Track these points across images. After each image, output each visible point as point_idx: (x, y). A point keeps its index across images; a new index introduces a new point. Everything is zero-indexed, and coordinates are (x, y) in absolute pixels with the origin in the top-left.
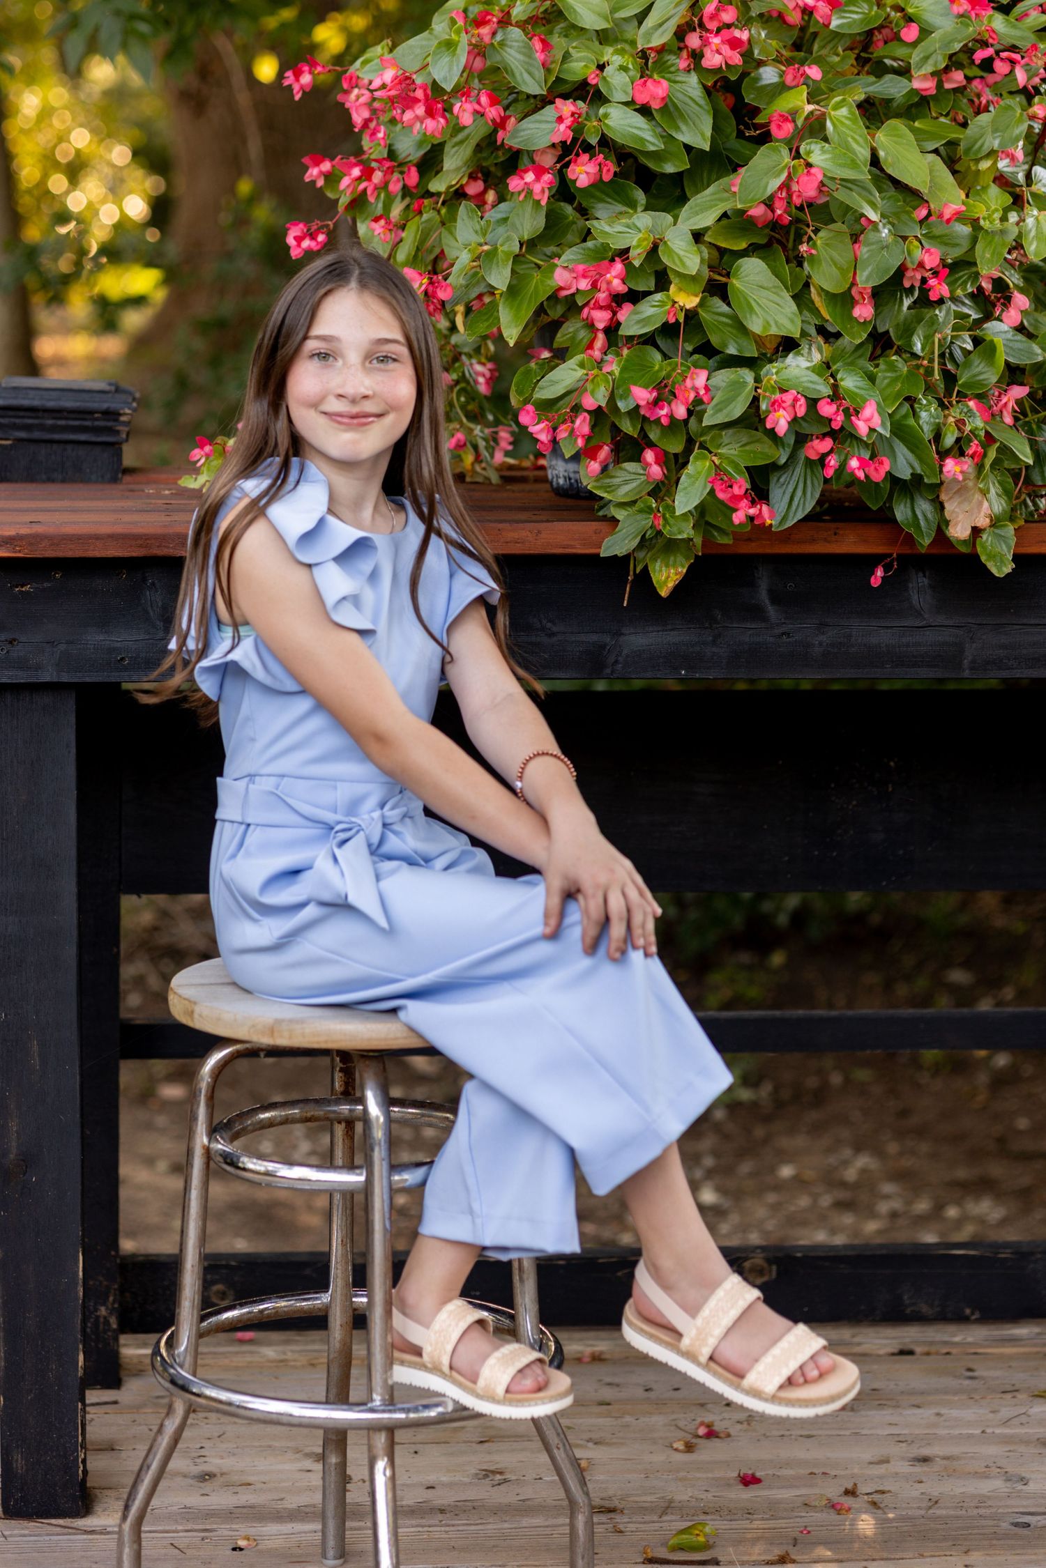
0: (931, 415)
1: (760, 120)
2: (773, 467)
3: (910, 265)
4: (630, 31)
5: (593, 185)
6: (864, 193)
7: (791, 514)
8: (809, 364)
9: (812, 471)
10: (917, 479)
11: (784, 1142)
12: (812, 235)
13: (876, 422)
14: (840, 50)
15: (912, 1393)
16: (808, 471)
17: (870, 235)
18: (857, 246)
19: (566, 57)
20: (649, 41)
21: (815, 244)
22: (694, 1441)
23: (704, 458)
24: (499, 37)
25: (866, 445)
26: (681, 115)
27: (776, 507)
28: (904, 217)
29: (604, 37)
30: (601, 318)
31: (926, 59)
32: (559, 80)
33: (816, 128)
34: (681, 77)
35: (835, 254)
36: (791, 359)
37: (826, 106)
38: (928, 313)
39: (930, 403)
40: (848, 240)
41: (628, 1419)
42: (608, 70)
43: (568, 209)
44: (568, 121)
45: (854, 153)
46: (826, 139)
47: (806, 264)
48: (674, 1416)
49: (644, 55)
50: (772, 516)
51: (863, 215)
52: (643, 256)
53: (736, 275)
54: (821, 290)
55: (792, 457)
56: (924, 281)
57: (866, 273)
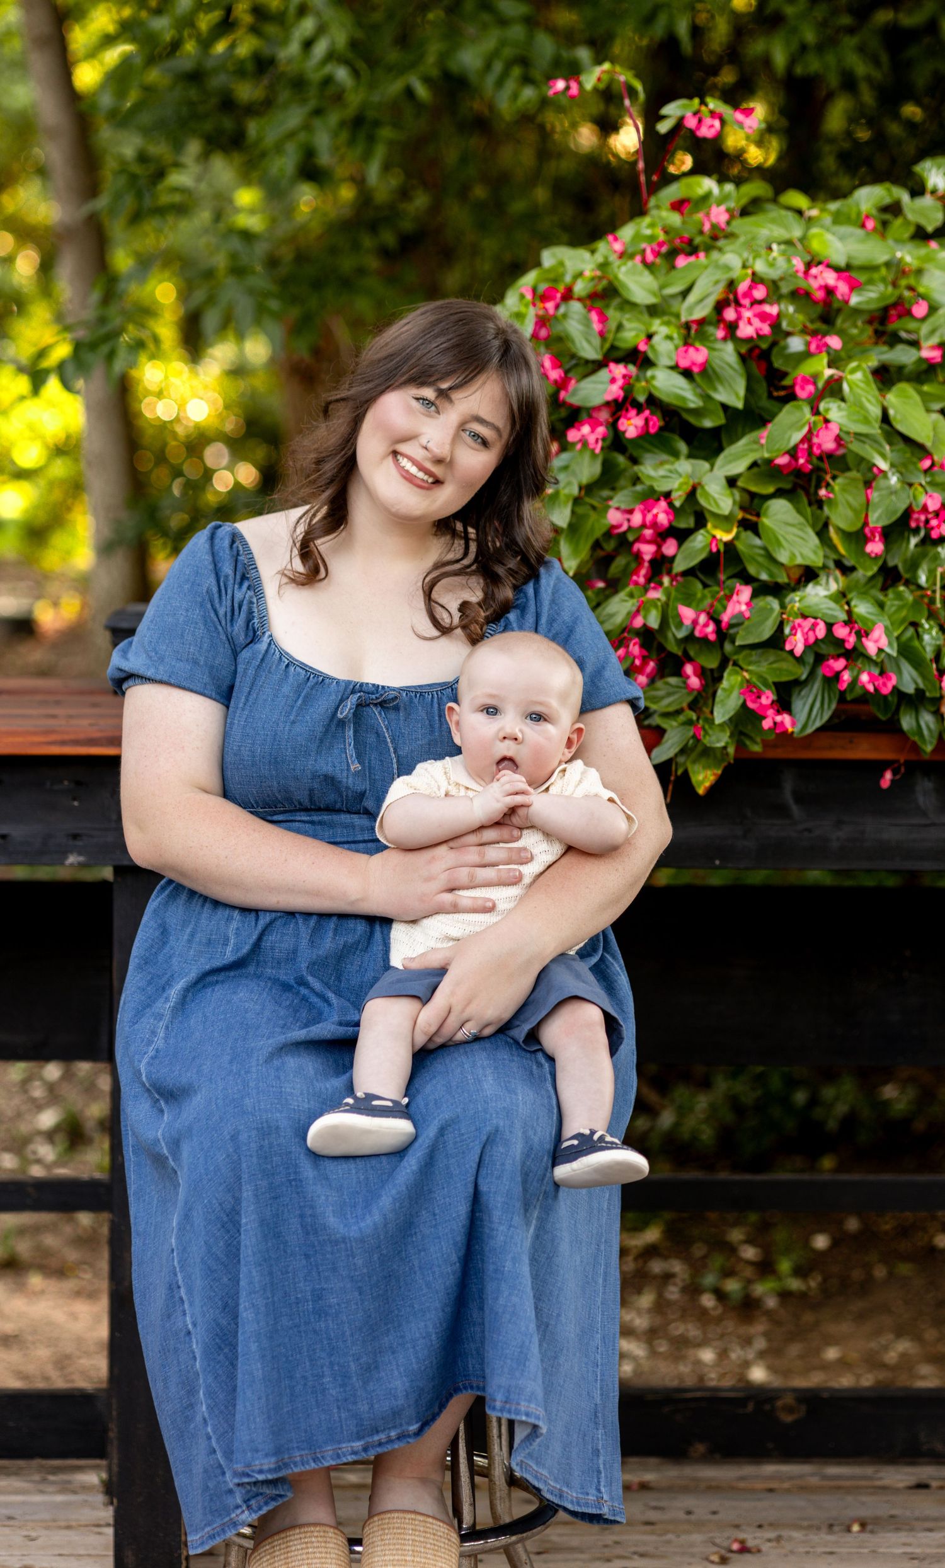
0: (932, 638)
1: (787, 382)
2: (797, 684)
3: (916, 508)
4: (675, 306)
5: (640, 437)
6: (875, 445)
7: (810, 722)
8: (826, 593)
9: (829, 685)
10: (920, 692)
11: (832, 1328)
12: (831, 481)
13: (884, 642)
14: (859, 323)
15: (926, 1519)
16: (826, 687)
17: (880, 482)
18: (869, 491)
19: (620, 327)
20: (691, 314)
21: (833, 489)
22: (729, 1555)
23: (737, 673)
24: (562, 310)
25: (875, 663)
26: (718, 377)
27: (797, 716)
28: (911, 467)
29: (653, 311)
30: (648, 550)
31: (933, 332)
32: (613, 348)
33: (834, 389)
34: (719, 345)
35: (850, 499)
36: (811, 589)
37: (843, 371)
38: (931, 551)
39: (931, 628)
40: (861, 486)
41: (670, 1536)
42: (656, 340)
43: (621, 460)
44: (620, 382)
45: (867, 411)
46: (843, 400)
47: (826, 508)
48: (711, 1535)
49: (687, 326)
50: (793, 724)
51: (875, 465)
52: (683, 498)
53: (766, 515)
54: (839, 530)
55: (812, 674)
56: (927, 521)
57: (876, 515)
